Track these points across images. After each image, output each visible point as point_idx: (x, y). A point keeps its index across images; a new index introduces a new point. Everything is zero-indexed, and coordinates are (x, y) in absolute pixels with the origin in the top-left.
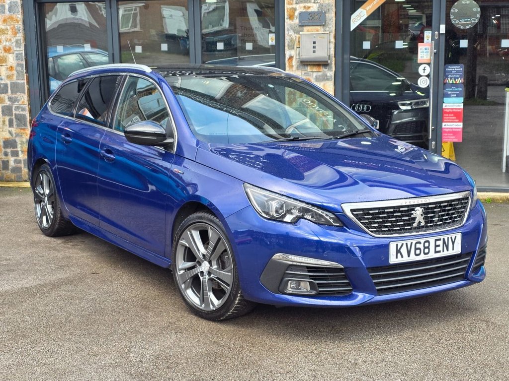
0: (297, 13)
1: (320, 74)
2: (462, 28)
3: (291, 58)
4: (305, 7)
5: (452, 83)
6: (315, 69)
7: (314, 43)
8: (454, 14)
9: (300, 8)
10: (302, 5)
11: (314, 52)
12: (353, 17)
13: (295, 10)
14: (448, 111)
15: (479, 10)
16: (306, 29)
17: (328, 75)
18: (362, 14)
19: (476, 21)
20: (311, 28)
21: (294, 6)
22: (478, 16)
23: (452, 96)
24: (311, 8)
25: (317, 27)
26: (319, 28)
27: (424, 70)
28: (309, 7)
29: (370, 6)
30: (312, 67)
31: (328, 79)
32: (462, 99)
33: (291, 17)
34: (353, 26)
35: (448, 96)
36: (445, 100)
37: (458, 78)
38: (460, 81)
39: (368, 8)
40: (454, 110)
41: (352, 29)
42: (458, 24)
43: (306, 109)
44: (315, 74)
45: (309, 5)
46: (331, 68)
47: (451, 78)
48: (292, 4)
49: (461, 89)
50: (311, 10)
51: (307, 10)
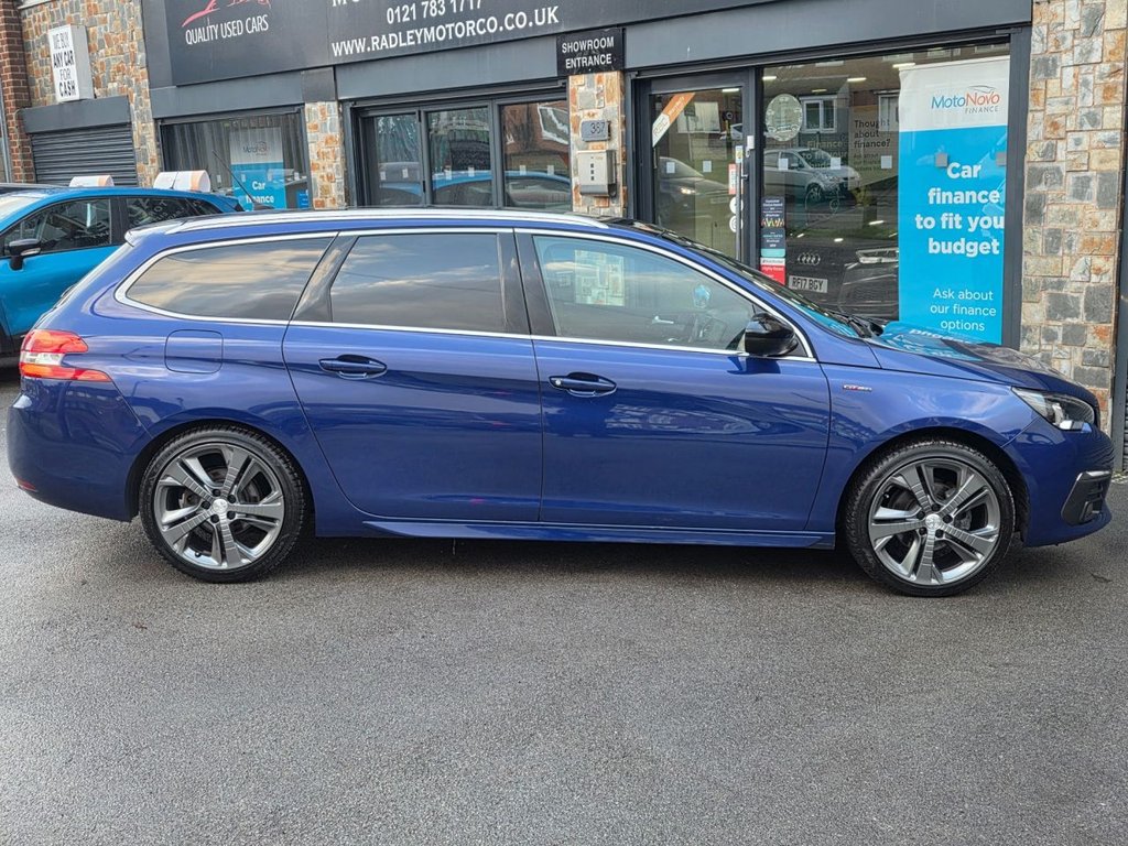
0: (580, 124)
1: (607, 210)
2: (780, 140)
3: (577, 188)
4: (588, 114)
5: (771, 227)
6: (602, 203)
7: (592, 166)
8: (771, 117)
9: (584, 116)
10: (586, 112)
11: (593, 178)
12: (655, 125)
13: (578, 119)
14: (767, 269)
16: (591, 145)
17: (616, 212)
18: (664, 122)
19: (798, 130)
20: (595, 144)
21: (580, 114)
22: (801, 119)
23: (771, 245)
24: (596, 116)
25: (602, 143)
26: (604, 143)
27: (736, 205)
28: (593, 115)
29: (674, 109)
30: (598, 200)
32: (782, 252)
33: (575, 130)
34: (656, 138)
35: (768, 247)
36: (763, 252)
37: (777, 219)
38: (779, 223)
39: (670, 113)
40: (774, 269)
41: (655, 142)
42: (778, 134)
44: (602, 211)
45: (594, 111)
46: (618, 202)
47: (769, 219)
48: (576, 111)
49: (781, 236)
50: (596, 118)
51: (591, 119)
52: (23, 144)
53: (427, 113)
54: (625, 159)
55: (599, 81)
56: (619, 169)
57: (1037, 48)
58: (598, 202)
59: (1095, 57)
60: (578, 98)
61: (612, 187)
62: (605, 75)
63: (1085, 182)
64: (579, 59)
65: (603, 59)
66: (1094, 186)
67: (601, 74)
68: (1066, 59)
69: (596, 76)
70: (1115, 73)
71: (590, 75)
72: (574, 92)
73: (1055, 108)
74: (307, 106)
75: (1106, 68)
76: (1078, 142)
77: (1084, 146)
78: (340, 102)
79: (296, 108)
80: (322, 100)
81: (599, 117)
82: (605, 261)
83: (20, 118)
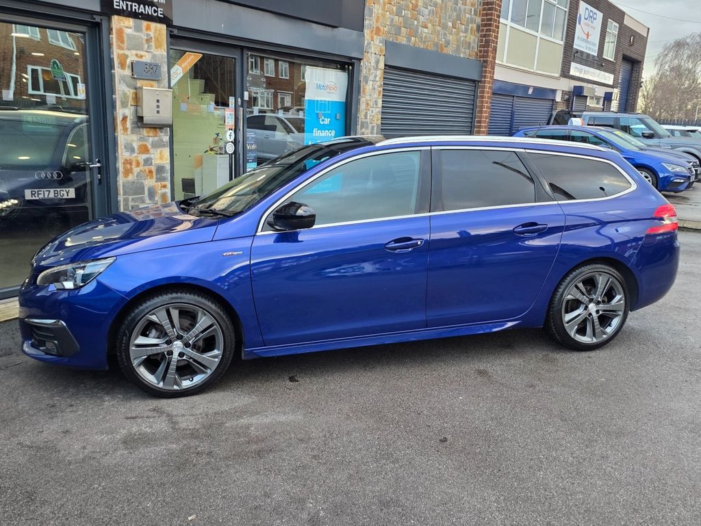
0: (128, 62)
1: (156, 139)
3: (125, 118)
4: (137, 55)
5: (250, 149)
6: (152, 133)
7: (158, 101)
8: (249, 81)
9: (132, 57)
10: (134, 52)
11: (158, 112)
13: (127, 57)
17: (164, 140)
18: (178, 72)
20: (146, 82)
21: (127, 52)
22: (265, 86)
24: (144, 58)
25: (151, 82)
26: (153, 83)
27: (230, 135)
28: (141, 57)
29: (185, 64)
30: (148, 129)
31: (164, 146)
33: (123, 66)
34: (172, 84)
35: (248, 161)
36: (248, 164)
37: (253, 144)
38: (254, 147)
39: (183, 66)
41: (171, 86)
42: (252, 92)
43: (143, 181)
44: (151, 139)
45: (141, 53)
46: (167, 131)
48: (123, 49)
49: (256, 154)
50: (144, 60)
51: (139, 60)
55: (148, 28)
57: (364, 72)
58: (147, 132)
59: (377, 79)
60: (125, 39)
62: (153, 25)
63: (373, 127)
64: (129, 3)
65: (155, 11)
66: (375, 128)
67: (149, 23)
68: (371, 78)
69: (145, 23)
70: (380, 86)
71: (138, 21)
72: (120, 32)
73: (368, 97)
75: (379, 83)
76: (372, 111)
77: (374, 114)
81: (147, 58)
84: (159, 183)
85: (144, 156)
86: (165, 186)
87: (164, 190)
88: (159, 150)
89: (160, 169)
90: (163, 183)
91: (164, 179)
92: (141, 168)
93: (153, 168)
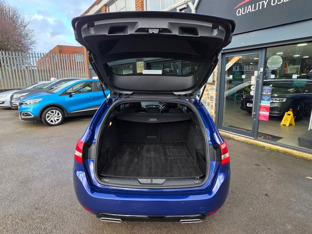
1: (211, 87)
2: (272, 69)
5: (266, 94)
6: (210, 85)
8: (269, 63)
12: (227, 65)
14: (263, 106)
15: (282, 60)
17: (214, 88)
18: (230, 64)
19: (280, 66)
22: (281, 63)
23: (265, 100)
27: (253, 88)
29: (233, 61)
31: (214, 90)
32: (269, 102)
35: (264, 100)
36: (262, 101)
37: (268, 92)
38: (269, 93)
39: (232, 62)
40: (266, 107)
41: (226, 70)
42: (271, 67)
44: (210, 87)
46: (215, 85)
47: (265, 92)
49: (269, 97)
52: (88, 71)
53: (163, 64)
54: (218, 74)
56: (216, 77)
58: (208, 85)
61: (213, 81)
74: (137, 63)
78: (144, 61)
79: (135, 63)
80: (140, 61)
82: (209, 100)
83: (88, 66)
84: (211, 101)
85: (207, 92)
86: (213, 103)
87: (212, 104)
88: (212, 91)
89: (212, 97)
90: (212, 102)
91: (213, 100)
92: (206, 96)
93: (210, 97)
